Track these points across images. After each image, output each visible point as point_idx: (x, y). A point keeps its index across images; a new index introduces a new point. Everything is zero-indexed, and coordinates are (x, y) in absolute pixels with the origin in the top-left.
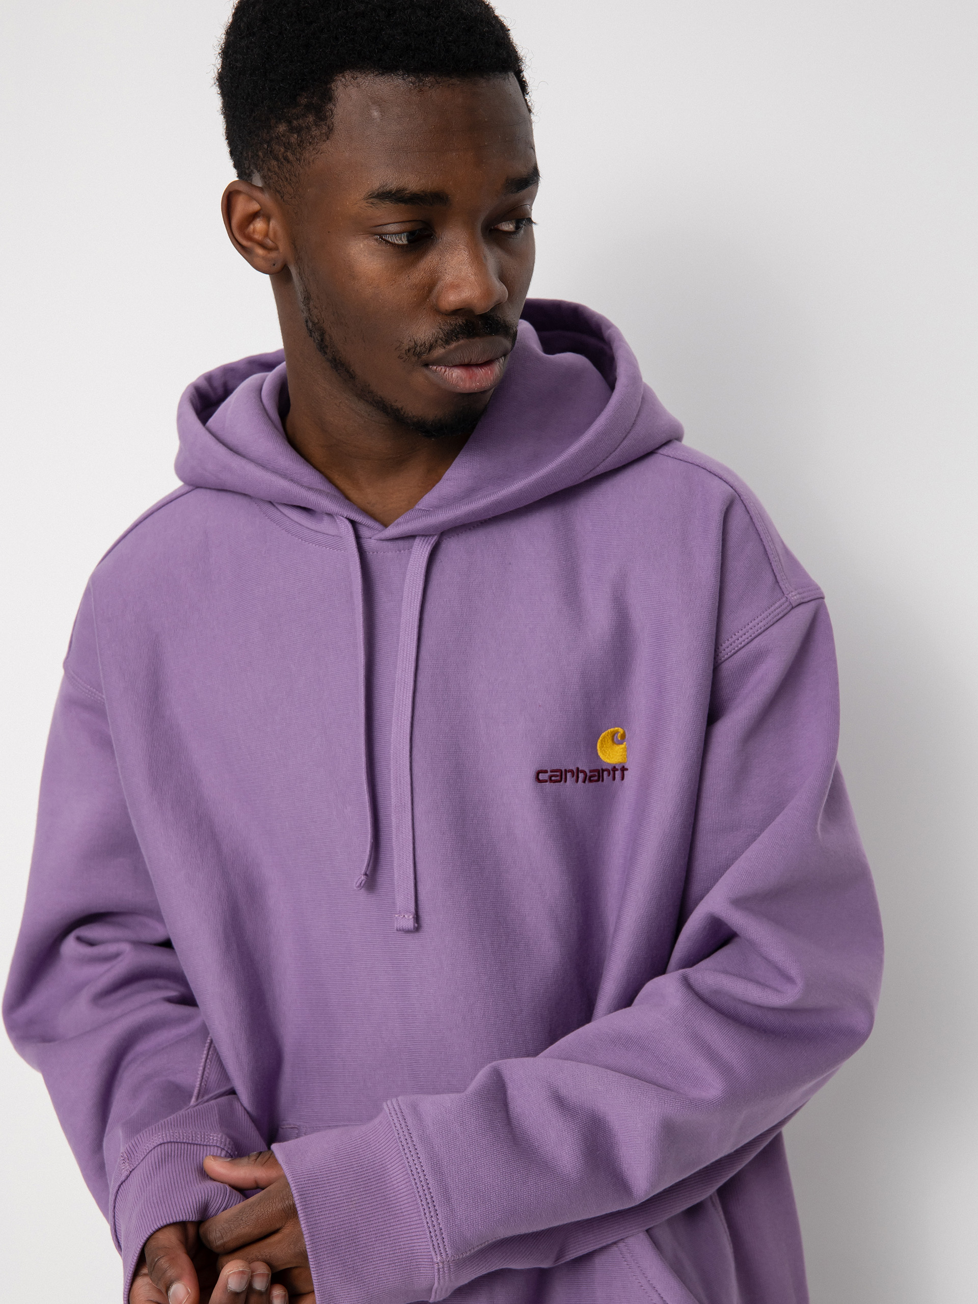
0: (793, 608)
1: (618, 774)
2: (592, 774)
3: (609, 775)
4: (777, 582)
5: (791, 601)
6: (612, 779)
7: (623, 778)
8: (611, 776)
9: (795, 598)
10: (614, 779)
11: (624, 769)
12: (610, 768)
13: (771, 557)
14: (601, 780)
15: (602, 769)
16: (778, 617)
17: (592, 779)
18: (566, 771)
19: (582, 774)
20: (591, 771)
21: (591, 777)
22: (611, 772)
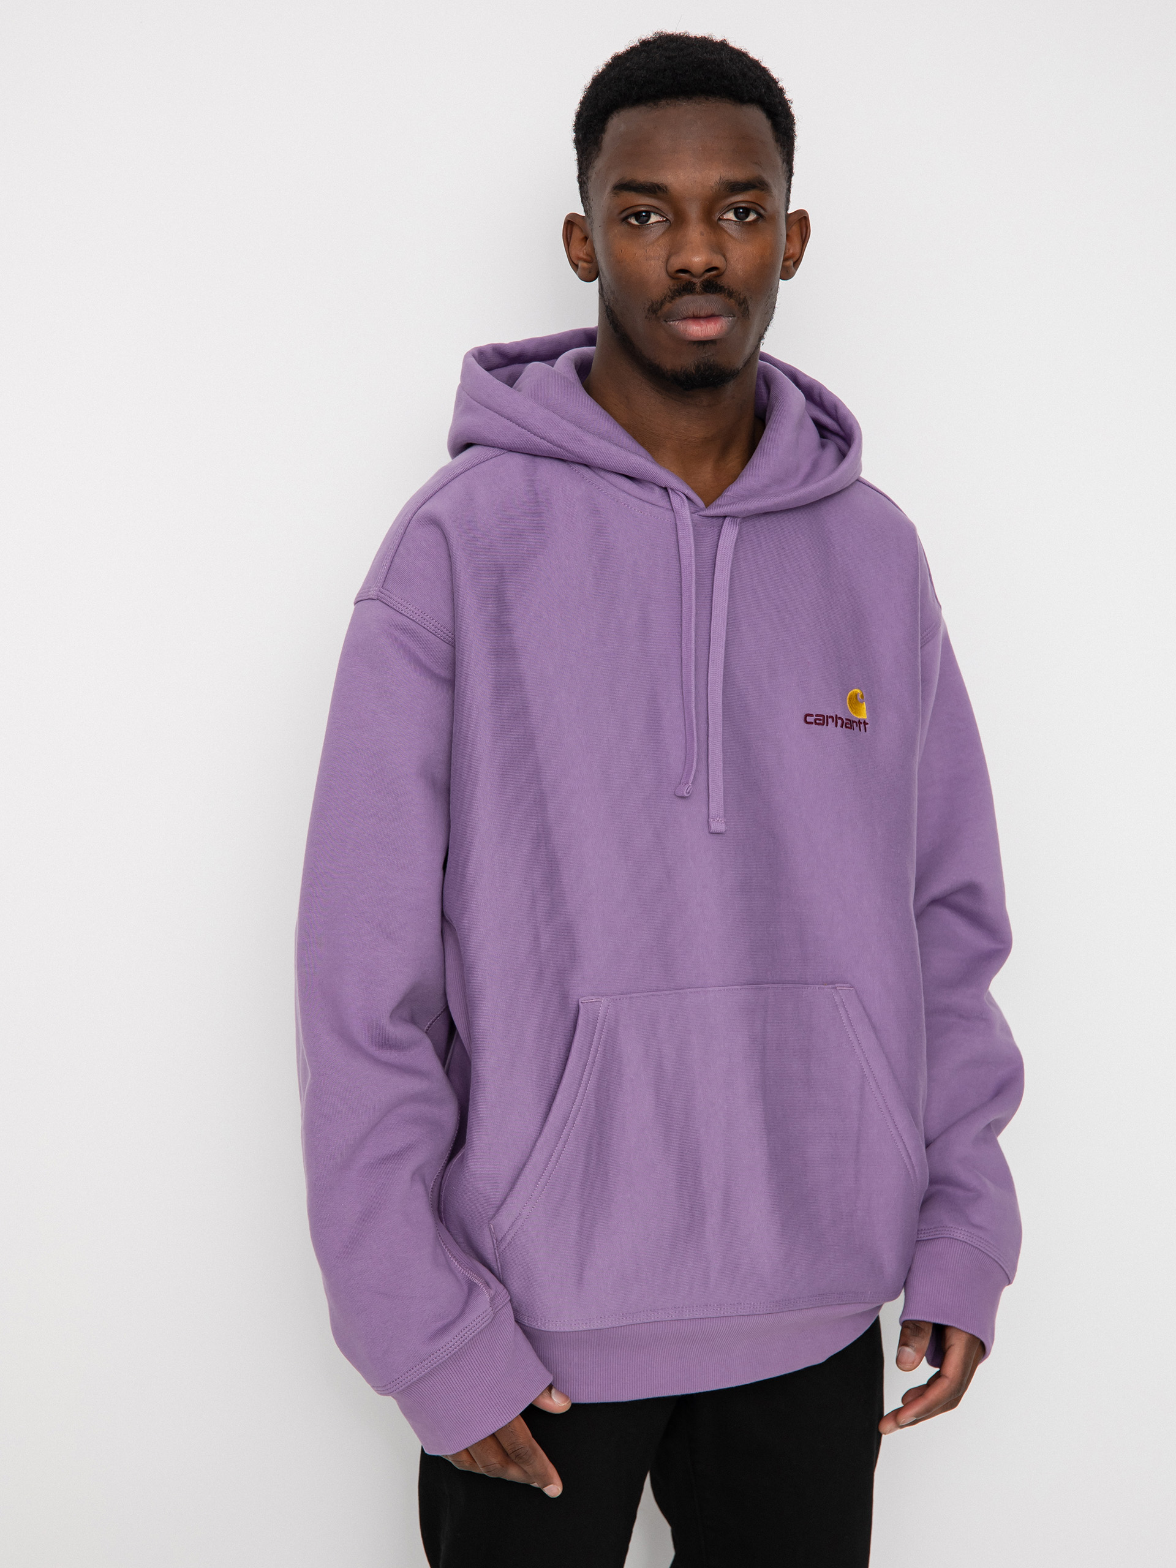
2: (847, 721)
6: (859, 729)
7: (866, 730)
8: (858, 726)
10: (861, 729)
11: (865, 723)
14: (853, 728)
15: (852, 720)
22: (858, 724)
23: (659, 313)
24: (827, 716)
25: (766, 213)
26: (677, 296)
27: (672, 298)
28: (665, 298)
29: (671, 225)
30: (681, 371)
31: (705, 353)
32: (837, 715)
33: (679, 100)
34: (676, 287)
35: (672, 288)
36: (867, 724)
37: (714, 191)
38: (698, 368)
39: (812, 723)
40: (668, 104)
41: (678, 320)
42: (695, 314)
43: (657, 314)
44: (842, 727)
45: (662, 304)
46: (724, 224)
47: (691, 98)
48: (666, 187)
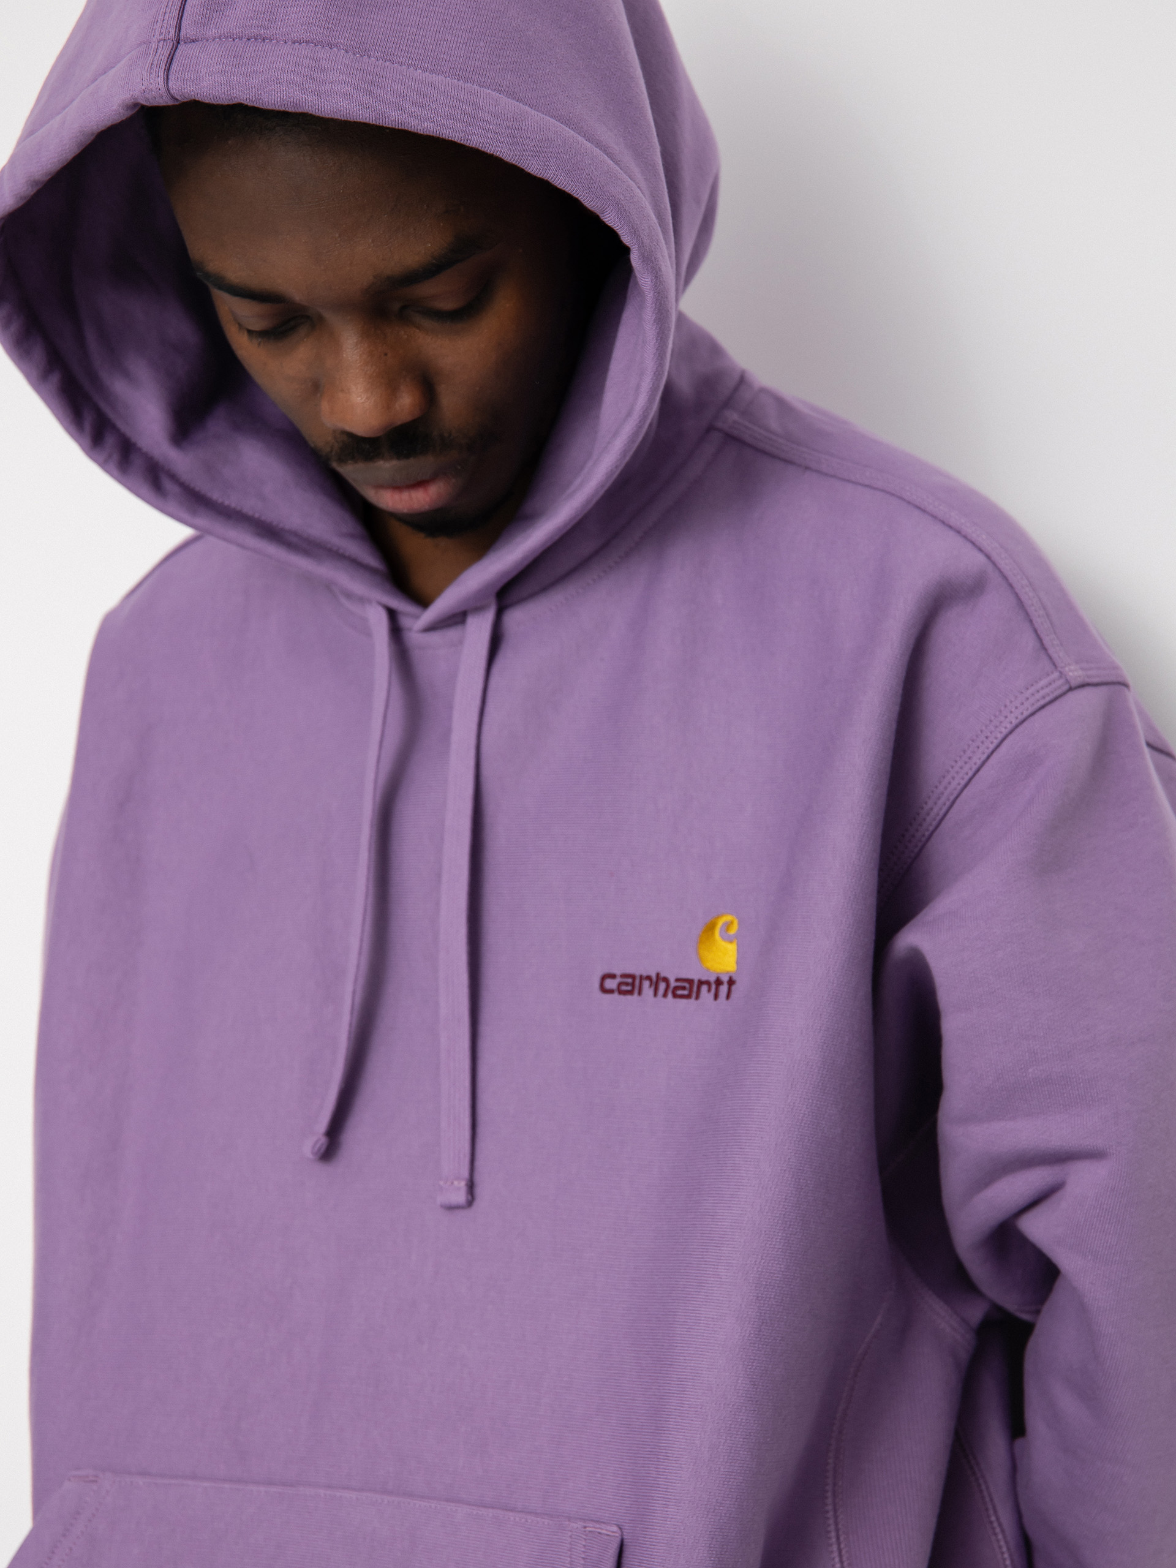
0: (1071, 689)
1: (724, 989)
2: (677, 984)
3: (709, 991)
4: (1044, 648)
5: (1068, 678)
6: (712, 997)
7: (728, 997)
8: (712, 991)
9: (1075, 673)
10: (716, 997)
11: (731, 982)
12: (712, 979)
13: (1031, 610)
14: (694, 995)
15: (699, 980)
16: (1042, 702)
17: (680, 993)
18: (641, 977)
19: (664, 984)
20: (677, 980)
21: (676, 988)
22: (713, 985)
32: (658, 974)
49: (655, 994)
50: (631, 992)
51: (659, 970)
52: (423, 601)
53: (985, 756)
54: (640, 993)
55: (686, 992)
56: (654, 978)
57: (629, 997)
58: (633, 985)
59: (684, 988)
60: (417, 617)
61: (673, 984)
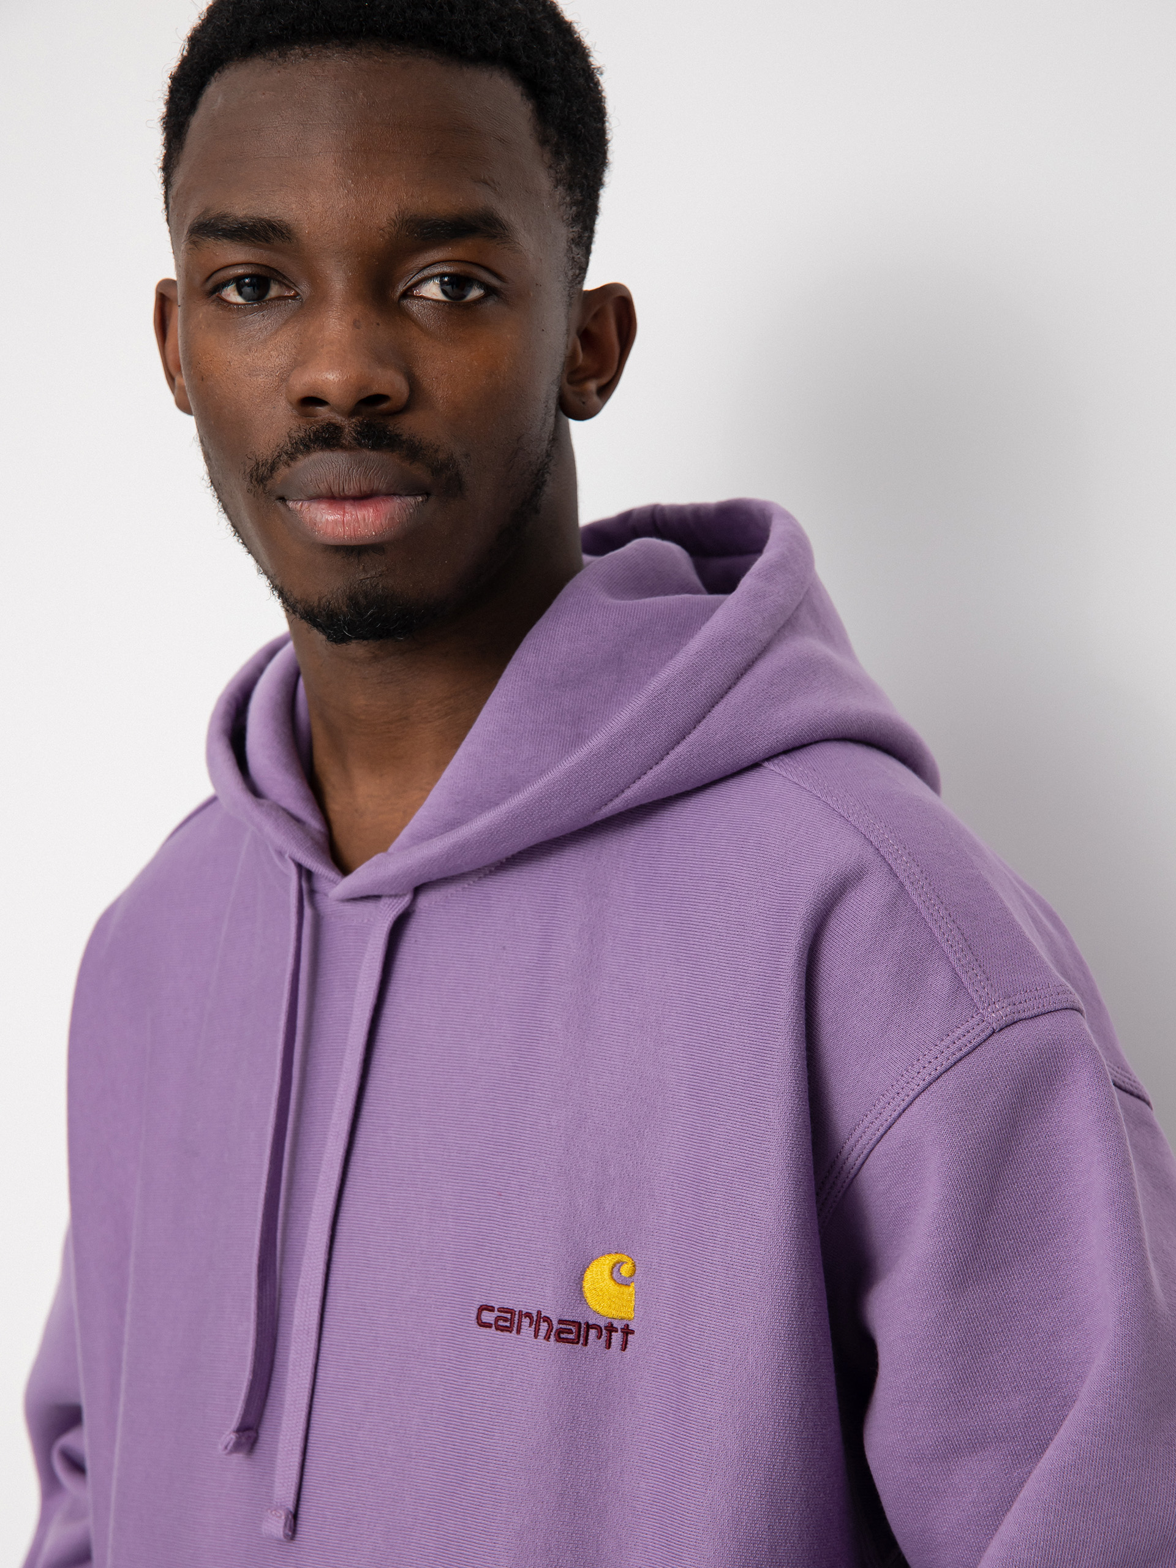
0: (994, 1032)
1: (617, 1337)
2: (561, 1326)
3: (599, 1337)
5: (990, 1021)
6: (604, 1345)
7: (624, 1347)
8: (604, 1338)
9: (999, 1013)
10: (609, 1345)
11: (627, 1331)
12: (602, 1324)
14: (581, 1341)
15: (587, 1324)
17: (562, 1336)
19: (546, 1324)
20: (561, 1322)
21: (559, 1332)
22: (604, 1332)
23: (269, 484)
24: (520, 1312)
25: (504, 285)
26: (302, 453)
27: (292, 457)
28: (279, 456)
29: (302, 306)
30: (319, 606)
31: (364, 570)
32: (539, 1313)
33: (327, 48)
34: (302, 434)
35: (295, 435)
36: (632, 1332)
37: (387, 237)
38: (352, 600)
39: (488, 1325)
40: (305, 56)
41: (300, 500)
42: (335, 489)
43: (265, 486)
44: (547, 1338)
45: (273, 468)
46: (414, 307)
47: (350, 45)
48: (289, 231)
49: (536, 1336)
50: (508, 1329)
51: (541, 1308)
52: (344, 868)
53: (896, 1114)
54: (518, 1332)
55: (571, 1336)
56: (535, 1316)
57: (507, 1334)
58: (512, 1321)
59: (570, 1332)
60: (335, 883)
61: (556, 1326)
